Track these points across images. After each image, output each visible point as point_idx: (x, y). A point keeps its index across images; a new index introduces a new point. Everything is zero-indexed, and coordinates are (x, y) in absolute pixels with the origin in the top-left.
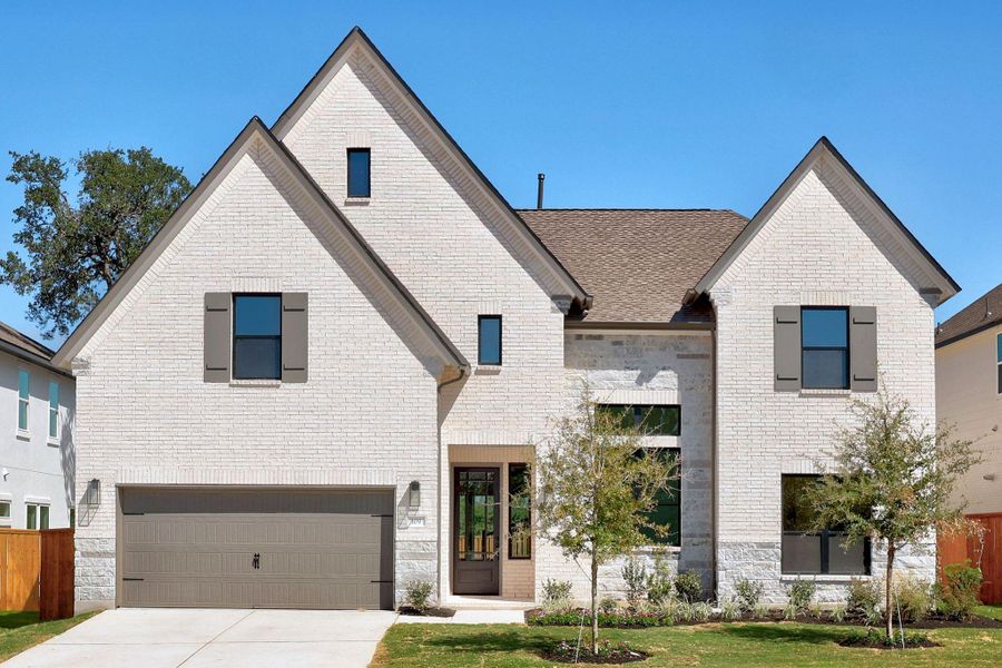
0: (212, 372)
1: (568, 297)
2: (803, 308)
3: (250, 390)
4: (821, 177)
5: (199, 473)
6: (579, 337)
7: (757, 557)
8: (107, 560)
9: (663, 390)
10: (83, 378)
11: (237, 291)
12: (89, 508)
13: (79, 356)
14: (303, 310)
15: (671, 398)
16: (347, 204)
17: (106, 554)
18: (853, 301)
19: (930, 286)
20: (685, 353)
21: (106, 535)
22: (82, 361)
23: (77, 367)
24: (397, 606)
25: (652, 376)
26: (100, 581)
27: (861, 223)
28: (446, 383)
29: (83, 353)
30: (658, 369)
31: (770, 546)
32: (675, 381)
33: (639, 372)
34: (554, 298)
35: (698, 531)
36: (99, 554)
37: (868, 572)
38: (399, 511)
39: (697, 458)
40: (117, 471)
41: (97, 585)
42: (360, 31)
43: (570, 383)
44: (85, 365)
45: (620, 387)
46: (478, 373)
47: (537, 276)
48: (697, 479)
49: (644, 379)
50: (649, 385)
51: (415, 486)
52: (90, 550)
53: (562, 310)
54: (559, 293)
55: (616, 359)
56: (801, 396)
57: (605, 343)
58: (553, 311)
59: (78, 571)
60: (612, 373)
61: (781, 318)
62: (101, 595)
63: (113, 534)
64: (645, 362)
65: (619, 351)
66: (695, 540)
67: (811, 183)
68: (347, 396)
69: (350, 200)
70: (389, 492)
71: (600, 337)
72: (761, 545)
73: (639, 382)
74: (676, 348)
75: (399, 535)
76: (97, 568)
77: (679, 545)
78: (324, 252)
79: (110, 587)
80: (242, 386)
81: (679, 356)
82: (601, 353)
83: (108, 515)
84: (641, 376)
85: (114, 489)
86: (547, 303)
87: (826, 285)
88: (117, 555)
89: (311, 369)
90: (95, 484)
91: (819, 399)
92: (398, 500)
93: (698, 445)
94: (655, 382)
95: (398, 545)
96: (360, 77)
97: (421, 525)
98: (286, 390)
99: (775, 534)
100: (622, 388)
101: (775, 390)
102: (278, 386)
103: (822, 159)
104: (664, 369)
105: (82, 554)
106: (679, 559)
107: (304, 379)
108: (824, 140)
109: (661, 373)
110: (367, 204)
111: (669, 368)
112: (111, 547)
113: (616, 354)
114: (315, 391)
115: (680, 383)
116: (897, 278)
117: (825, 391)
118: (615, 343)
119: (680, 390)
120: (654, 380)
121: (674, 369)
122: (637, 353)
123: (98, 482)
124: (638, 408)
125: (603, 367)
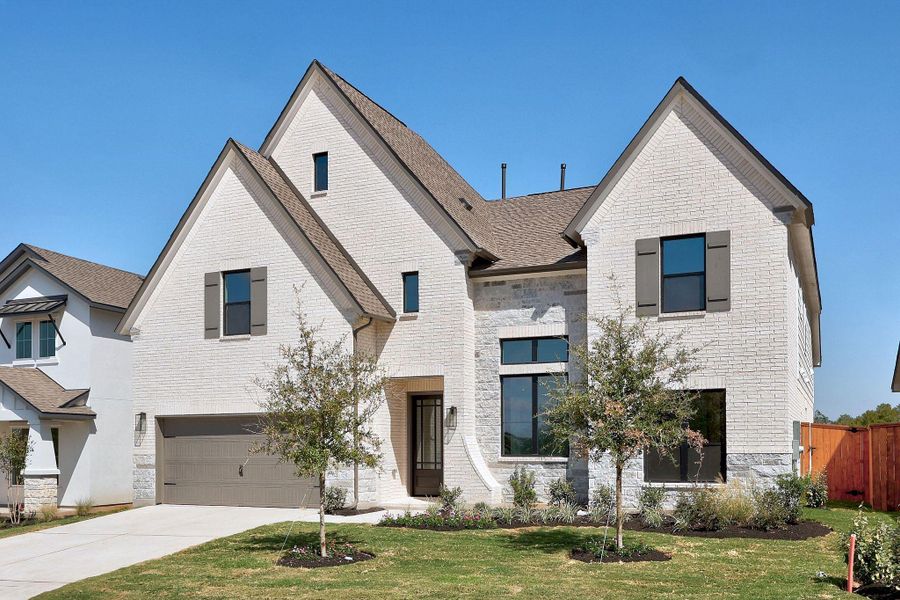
0: (210, 331)
1: (468, 252)
2: (663, 239)
3: (232, 344)
4: (681, 117)
6: (487, 284)
8: (151, 471)
9: (553, 323)
10: (138, 341)
11: (226, 270)
12: (140, 433)
13: (134, 326)
14: (264, 280)
15: (560, 330)
16: (313, 197)
17: (150, 466)
18: (708, 227)
19: (784, 204)
20: (571, 290)
21: (149, 452)
22: (136, 329)
23: (134, 334)
25: (544, 312)
26: (146, 485)
27: (717, 152)
28: (360, 329)
29: (137, 323)
30: (549, 305)
32: (563, 315)
33: (534, 309)
34: (457, 253)
36: (146, 466)
37: (725, 480)
40: (156, 407)
41: (145, 488)
42: (318, 63)
43: (480, 323)
44: (138, 332)
46: (403, 319)
47: (445, 236)
49: (538, 315)
50: (542, 320)
52: (141, 463)
53: (463, 262)
54: (460, 249)
55: (516, 301)
56: (661, 320)
57: (507, 287)
58: (456, 264)
60: (512, 312)
61: (643, 250)
62: (147, 496)
63: (154, 451)
65: (518, 293)
67: (671, 123)
69: (317, 193)
71: (503, 283)
73: (535, 316)
74: (563, 287)
76: (145, 477)
77: (567, 456)
79: (153, 489)
80: (227, 341)
81: (566, 294)
82: (503, 296)
83: (151, 438)
84: (536, 313)
85: (154, 419)
86: (452, 258)
87: (683, 216)
88: (158, 466)
89: (269, 325)
91: (677, 322)
94: (547, 317)
96: (321, 98)
98: (253, 341)
100: (520, 323)
101: (636, 316)
102: (249, 339)
103: (682, 98)
104: (554, 305)
105: (136, 466)
106: (567, 468)
107: (264, 333)
108: (681, 80)
109: (552, 309)
110: (325, 195)
111: (558, 304)
112: (153, 461)
113: (516, 296)
114: (271, 341)
115: (567, 316)
116: (751, 200)
117: (680, 314)
118: (515, 287)
119: (567, 322)
120: (546, 315)
121: (562, 305)
122: (532, 293)
123: (145, 414)
124: (535, 340)
125: (505, 308)
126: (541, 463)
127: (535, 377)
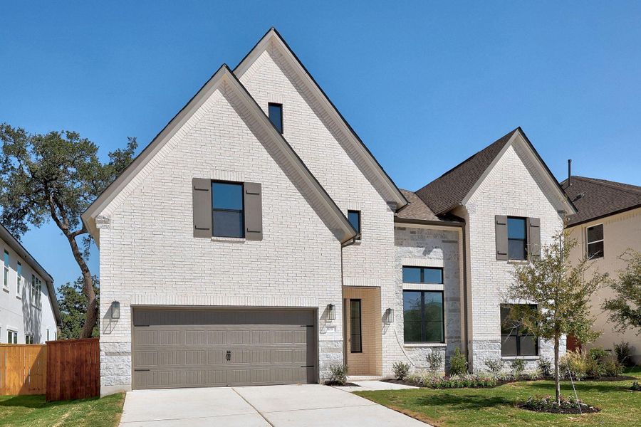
0: (199, 231)
1: (396, 203)
2: (508, 217)
3: (225, 244)
4: (515, 149)
5: (192, 298)
7: (490, 347)
8: (125, 358)
9: (436, 259)
10: (105, 230)
11: (215, 178)
12: (111, 321)
13: (102, 214)
14: (259, 194)
15: (440, 264)
17: (124, 353)
18: (530, 215)
19: (564, 209)
20: (446, 240)
21: (124, 340)
22: (104, 218)
23: (100, 222)
24: (321, 381)
25: (430, 251)
26: (120, 372)
29: (105, 212)
30: (433, 248)
31: (496, 341)
32: (442, 254)
33: (424, 249)
34: (388, 203)
35: (454, 335)
36: (119, 354)
37: (537, 354)
38: (321, 323)
39: (452, 296)
40: (131, 296)
41: (118, 374)
44: (106, 221)
45: (415, 256)
47: (379, 189)
48: (453, 308)
49: (427, 252)
50: (430, 256)
51: (330, 307)
52: (112, 350)
53: (392, 210)
54: (391, 201)
55: (412, 241)
56: (509, 263)
57: (407, 232)
58: (388, 210)
59: (102, 366)
60: (411, 249)
61: (499, 222)
62: (121, 382)
63: (129, 339)
64: (426, 244)
65: (414, 237)
66: (453, 340)
67: (510, 152)
68: (288, 251)
70: (314, 311)
71: (404, 229)
72: (492, 341)
73: (424, 254)
74: (442, 237)
75: (321, 337)
76: (117, 364)
77: (444, 342)
78: (271, 159)
79: (128, 376)
80: (220, 241)
81: (443, 241)
82: (405, 238)
83: (125, 326)
84: (425, 251)
85: (130, 308)
86: (385, 205)
88: (132, 354)
89: (265, 232)
90: (116, 304)
92: (320, 316)
93: (453, 289)
94: (432, 255)
95: (320, 343)
96: (275, 60)
97: (333, 331)
98: (248, 245)
99: (497, 336)
100: (417, 258)
101: (497, 259)
102: (243, 242)
104: (436, 248)
105: (106, 354)
106: (446, 350)
107: (260, 238)
109: (435, 250)
111: (439, 247)
112: (128, 348)
113: (413, 239)
114: (266, 247)
115: (444, 256)
116: (548, 205)
117: (519, 261)
118: (412, 233)
119: (443, 259)
120: (431, 253)
121: (441, 248)
122: (422, 238)
123: (118, 303)
124: (422, 268)
125: (406, 246)
126: (430, 347)
127: (423, 292)
